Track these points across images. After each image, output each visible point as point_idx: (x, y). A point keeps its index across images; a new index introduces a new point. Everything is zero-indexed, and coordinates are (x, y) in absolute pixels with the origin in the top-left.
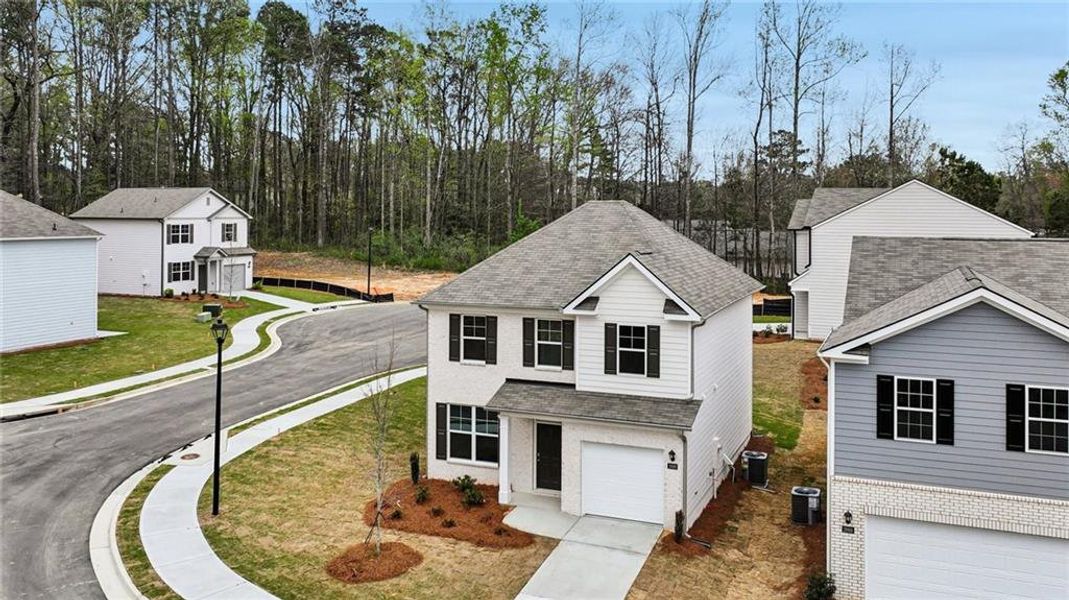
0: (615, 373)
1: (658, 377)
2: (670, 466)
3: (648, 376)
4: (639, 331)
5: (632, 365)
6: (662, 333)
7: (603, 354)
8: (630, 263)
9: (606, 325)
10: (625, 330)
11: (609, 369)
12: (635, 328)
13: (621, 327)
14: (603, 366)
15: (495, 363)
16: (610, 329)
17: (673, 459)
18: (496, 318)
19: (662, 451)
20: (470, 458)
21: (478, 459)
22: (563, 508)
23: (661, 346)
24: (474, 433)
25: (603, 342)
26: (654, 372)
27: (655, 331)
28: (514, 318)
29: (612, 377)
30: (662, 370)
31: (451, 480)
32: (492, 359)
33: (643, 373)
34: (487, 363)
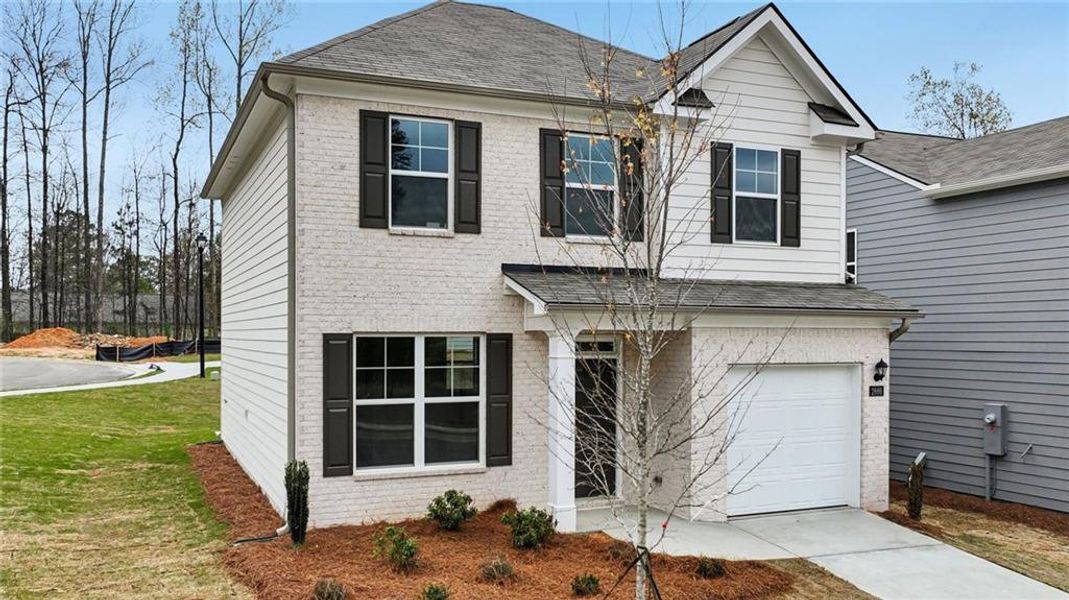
0: (731, 242)
1: (798, 244)
2: (875, 392)
3: (782, 245)
4: (767, 158)
5: (757, 224)
6: (804, 165)
7: (708, 204)
8: (770, 24)
9: (715, 146)
10: (747, 156)
11: (720, 233)
12: (761, 152)
13: (740, 150)
14: (708, 228)
15: (478, 232)
16: (720, 154)
17: (878, 377)
18: (481, 124)
19: (850, 367)
20: (410, 461)
21: (428, 460)
22: (696, 513)
23: (804, 188)
24: (420, 400)
25: (708, 180)
26: (792, 238)
27: (793, 161)
28: (520, 128)
29: (721, 249)
30: (803, 233)
31: (368, 521)
32: (470, 222)
33: (775, 240)
34: (457, 231)
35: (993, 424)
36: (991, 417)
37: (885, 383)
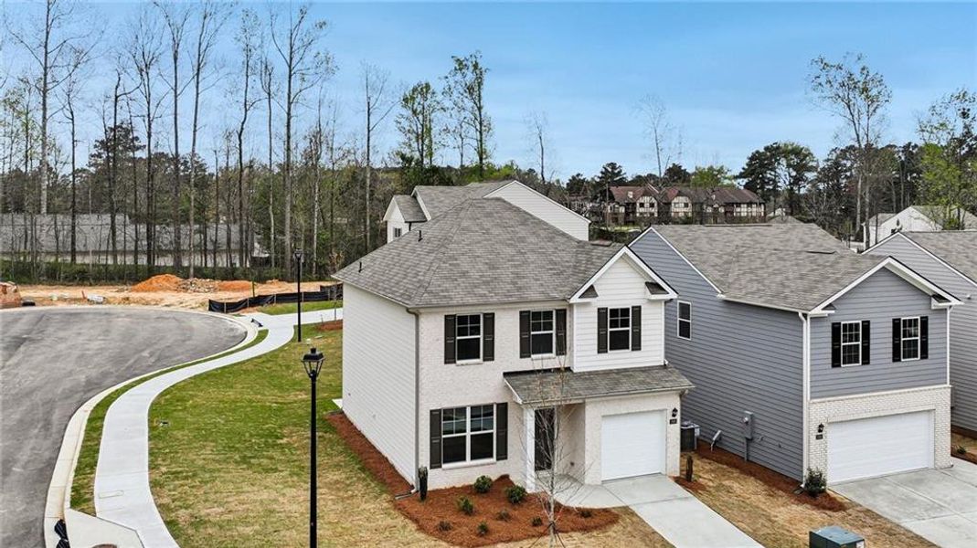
0: (607, 352)
1: (640, 349)
2: (671, 422)
3: (633, 350)
4: (625, 312)
5: (619, 342)
6: (643, 312)
7: (596, 336)
8: (625, 254)
9: (599, 309)
10: (614, 312)
11: (602, 349)
12: (622, 309)
13: (611, 310)
14: (596, 347)
15: (493, 360)
16: (602, 313)
17: (674, 415)
18: (493, 314)
19: (661, 411)
20: (464, 459)
21: (472, 458)
22: (586, 481)
23: (643, 322)
24: (469, 433)
25: (596, 325)
26: (637, 346)
27: (637, 311)
28: (512, 313)
29: (603, 356)
30: (642, 344)
31: (448, 487)
32: (490, 356)
33: (628, 348)
34: (484, 360)
35: (747, 423)
36: (746, 419)
37: (678, 417)
